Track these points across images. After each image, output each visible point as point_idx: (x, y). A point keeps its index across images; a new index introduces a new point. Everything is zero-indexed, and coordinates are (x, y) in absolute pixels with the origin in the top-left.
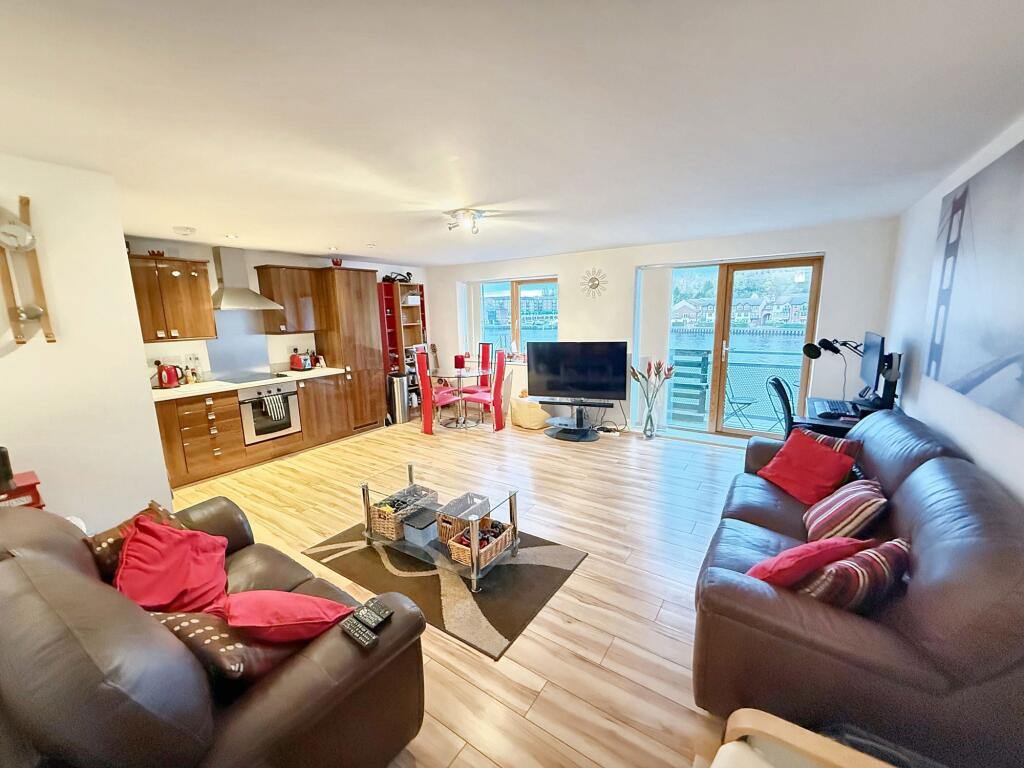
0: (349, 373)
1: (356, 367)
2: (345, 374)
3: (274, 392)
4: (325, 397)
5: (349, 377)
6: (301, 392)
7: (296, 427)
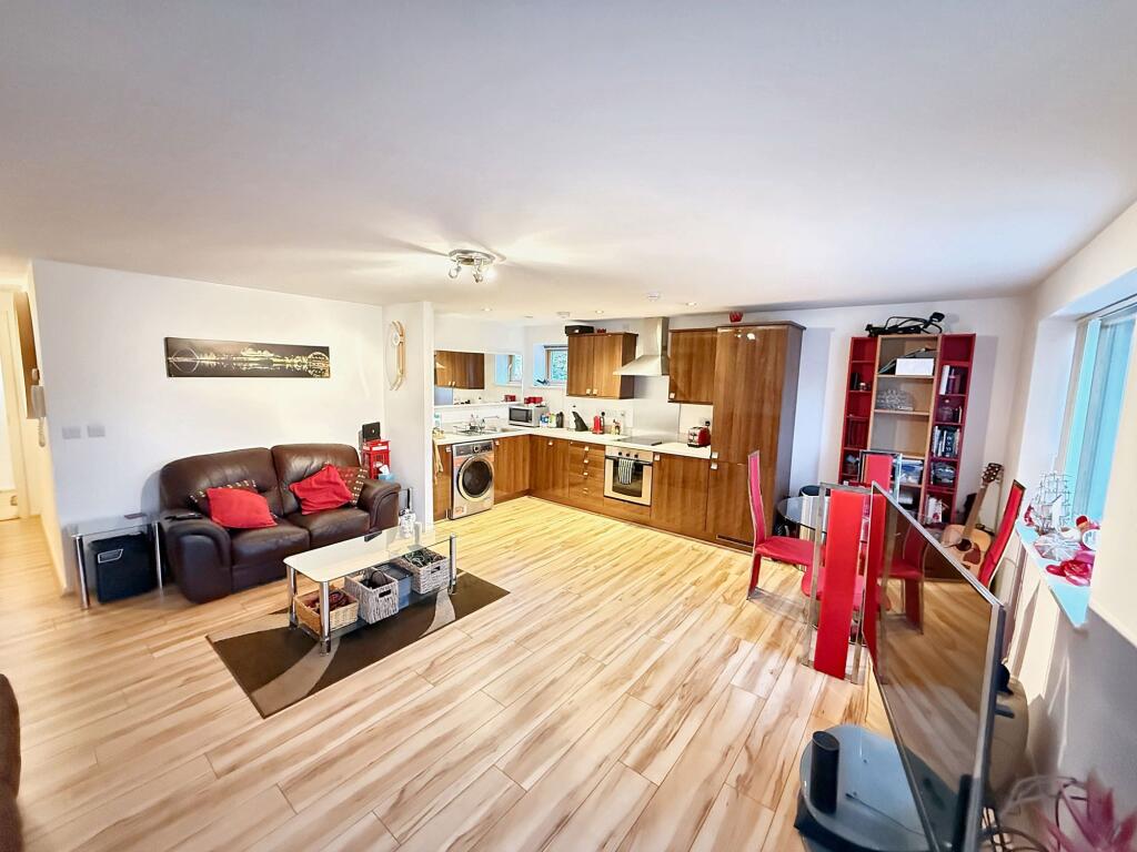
0: (715, 460)
1: (728, 455)
2: (710, 461)
3: (632, 457)
4: (680, 480)
5: (714, 467)
6: (656, 465)
7: (645, 499)
